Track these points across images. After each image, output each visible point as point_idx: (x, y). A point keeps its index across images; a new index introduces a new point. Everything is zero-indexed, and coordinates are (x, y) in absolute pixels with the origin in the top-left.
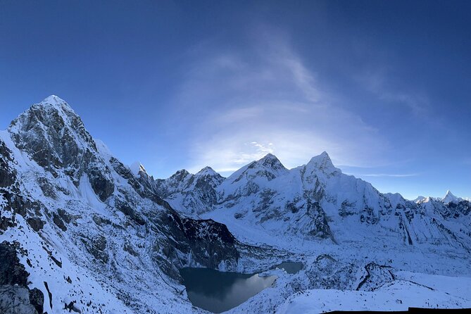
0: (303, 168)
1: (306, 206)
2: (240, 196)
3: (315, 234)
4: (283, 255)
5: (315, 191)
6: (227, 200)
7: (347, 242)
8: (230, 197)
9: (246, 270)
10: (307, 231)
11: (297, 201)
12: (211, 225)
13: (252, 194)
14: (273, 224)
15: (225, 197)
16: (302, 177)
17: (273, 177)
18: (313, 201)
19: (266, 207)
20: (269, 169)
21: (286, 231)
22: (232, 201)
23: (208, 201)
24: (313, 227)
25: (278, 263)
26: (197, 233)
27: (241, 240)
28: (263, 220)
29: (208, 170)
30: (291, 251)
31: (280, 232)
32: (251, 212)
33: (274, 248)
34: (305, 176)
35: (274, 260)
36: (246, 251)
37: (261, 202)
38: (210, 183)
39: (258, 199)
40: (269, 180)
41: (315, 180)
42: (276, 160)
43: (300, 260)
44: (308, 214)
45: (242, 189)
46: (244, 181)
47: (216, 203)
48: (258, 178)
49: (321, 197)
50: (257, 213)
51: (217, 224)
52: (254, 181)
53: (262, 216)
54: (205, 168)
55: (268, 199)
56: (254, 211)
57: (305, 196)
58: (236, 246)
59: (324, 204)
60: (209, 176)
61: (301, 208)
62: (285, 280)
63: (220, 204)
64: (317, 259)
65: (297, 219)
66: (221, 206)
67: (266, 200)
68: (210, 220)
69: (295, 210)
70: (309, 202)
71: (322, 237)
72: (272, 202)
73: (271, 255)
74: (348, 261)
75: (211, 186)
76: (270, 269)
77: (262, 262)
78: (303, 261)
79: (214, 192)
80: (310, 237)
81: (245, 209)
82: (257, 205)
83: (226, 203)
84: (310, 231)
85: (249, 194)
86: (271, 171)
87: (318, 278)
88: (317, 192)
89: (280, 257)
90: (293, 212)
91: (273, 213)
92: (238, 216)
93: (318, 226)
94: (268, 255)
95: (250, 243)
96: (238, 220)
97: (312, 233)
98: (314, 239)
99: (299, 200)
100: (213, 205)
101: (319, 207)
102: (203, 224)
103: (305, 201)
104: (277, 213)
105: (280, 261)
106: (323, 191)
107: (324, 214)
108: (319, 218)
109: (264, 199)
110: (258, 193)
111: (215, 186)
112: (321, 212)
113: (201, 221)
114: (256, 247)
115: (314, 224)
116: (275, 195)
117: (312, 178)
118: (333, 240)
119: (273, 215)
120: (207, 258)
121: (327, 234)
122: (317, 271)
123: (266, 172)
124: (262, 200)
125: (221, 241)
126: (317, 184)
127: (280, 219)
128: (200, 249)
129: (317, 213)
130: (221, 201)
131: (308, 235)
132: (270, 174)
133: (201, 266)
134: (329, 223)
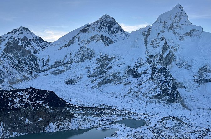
0: (147, 30)
1: (150, 72)
2: (71, 62)
3: (160, 98)
4: (123, 113)
5: (162, 56)
6: (54, 66)
7: (203, 109)
8: (58, 64)
9: (82, 126)
10: (150, 95)
11: (139, 67)
12: (33, 93)
13: (86, 60)
14: (111, 88)
15: (51, 63)
16: (146, 41)
17: (111, 42)
18: (159, 67)
19: (103, 72)
20: (105, 33)
21: (126, 94)
22: (61, 68)
23: (26, 68)
24: (158, 91)
25: (118, 120)
26: (10, 104)
27: (74, 103)
28: (100, 84)
29: (23, 31)
30: (132, 111)
31: (120, 95)
32: (85, 78)
33: (113, 108)
34: (149, 39)
35: (114, 117)
36: (82, 112)
37: (98, 68)
38: (28, 49)
39: (93, 65)
40: (106, 45)
41: (163, 43)
42: (113, 22)
43: (142, 118)
44: (152, 79)
45: (73, 55)
46: (75, 47)
47: (38, 70)
48: (93, 43)
49: (170, 62)
50: (93, 78)
51: (42, 92)
52: (88, 46)
53: (99, 80)
54: (19, 30)
55: (106, 65)
56: (90, 76)
57: (148, 61)
58: (68, 109)
59: (173, 70)
60: (25, 39)
61: (144, 73)
62: (126, 132)
63: (43, 71)
64: (162, 119)
65: (139, 83)
66: (46, 73)
67: (103, 65)
68: (31, 88)
69: (136, 75)
70: (154, 67)
71: (170, 101)
72: (110, 68)
73: (111, 114)
74: (201, 126)
75: (29, 51)
76: (110, 124)
77: (100, 119)
78: (146, 120)
79: (35, 59)
80: (154, 100)
81: (78, 75)
82: (92, 71)
83: (53, 70)
84: (154, 94)
85: (82, 60)
86: (108, 36)
87: (163, 134)
88: (165, 56)
89: (120, 115)
90: (135, 77)
91: (111, 77)
92: (69, 82)
93: (164, 91)
94: (107, 114)
95: (86, 105)
96: (70, 86)
97: (157, 97)
98: (159, 102)
99: (141, 65)
100: (34, 73)
101: (166, 73)
102: (20, 93)
103: (149, 66)
104: (116, 78)
105: (120, 118)
106: (173, 55)
107: (173, 80)
108: (166, 84)
109: (101, 65)
110: (93, 59)
111: (36, 52)
112: (169, 78)
113: (15, 91)
114: (93, 108)
115: (159, 89)
116: (113, 61)
117: (158, 41)
118: (183, 105)
119: (112, 80)
120: (28, 125)
121: (176, 99)
122: (162, 128)
123: (102, 36)
124: (98, 65)
125: (48, 107)
126: (165, 47)
127: (120, 83)
128: (17, 119)
129: (164, 79)
130: (45, 67)
131: (152, 98)
132: (107, 38)
133: (19, 135)
134: (179, 89)
